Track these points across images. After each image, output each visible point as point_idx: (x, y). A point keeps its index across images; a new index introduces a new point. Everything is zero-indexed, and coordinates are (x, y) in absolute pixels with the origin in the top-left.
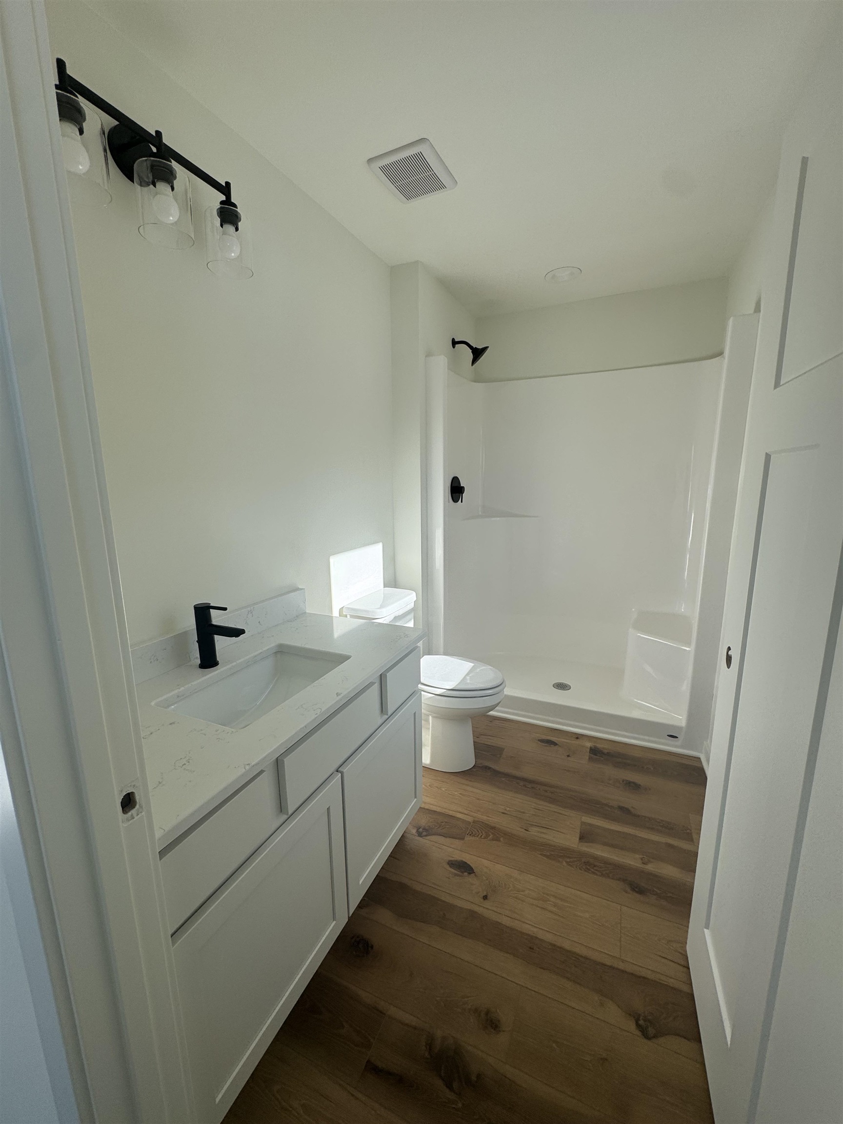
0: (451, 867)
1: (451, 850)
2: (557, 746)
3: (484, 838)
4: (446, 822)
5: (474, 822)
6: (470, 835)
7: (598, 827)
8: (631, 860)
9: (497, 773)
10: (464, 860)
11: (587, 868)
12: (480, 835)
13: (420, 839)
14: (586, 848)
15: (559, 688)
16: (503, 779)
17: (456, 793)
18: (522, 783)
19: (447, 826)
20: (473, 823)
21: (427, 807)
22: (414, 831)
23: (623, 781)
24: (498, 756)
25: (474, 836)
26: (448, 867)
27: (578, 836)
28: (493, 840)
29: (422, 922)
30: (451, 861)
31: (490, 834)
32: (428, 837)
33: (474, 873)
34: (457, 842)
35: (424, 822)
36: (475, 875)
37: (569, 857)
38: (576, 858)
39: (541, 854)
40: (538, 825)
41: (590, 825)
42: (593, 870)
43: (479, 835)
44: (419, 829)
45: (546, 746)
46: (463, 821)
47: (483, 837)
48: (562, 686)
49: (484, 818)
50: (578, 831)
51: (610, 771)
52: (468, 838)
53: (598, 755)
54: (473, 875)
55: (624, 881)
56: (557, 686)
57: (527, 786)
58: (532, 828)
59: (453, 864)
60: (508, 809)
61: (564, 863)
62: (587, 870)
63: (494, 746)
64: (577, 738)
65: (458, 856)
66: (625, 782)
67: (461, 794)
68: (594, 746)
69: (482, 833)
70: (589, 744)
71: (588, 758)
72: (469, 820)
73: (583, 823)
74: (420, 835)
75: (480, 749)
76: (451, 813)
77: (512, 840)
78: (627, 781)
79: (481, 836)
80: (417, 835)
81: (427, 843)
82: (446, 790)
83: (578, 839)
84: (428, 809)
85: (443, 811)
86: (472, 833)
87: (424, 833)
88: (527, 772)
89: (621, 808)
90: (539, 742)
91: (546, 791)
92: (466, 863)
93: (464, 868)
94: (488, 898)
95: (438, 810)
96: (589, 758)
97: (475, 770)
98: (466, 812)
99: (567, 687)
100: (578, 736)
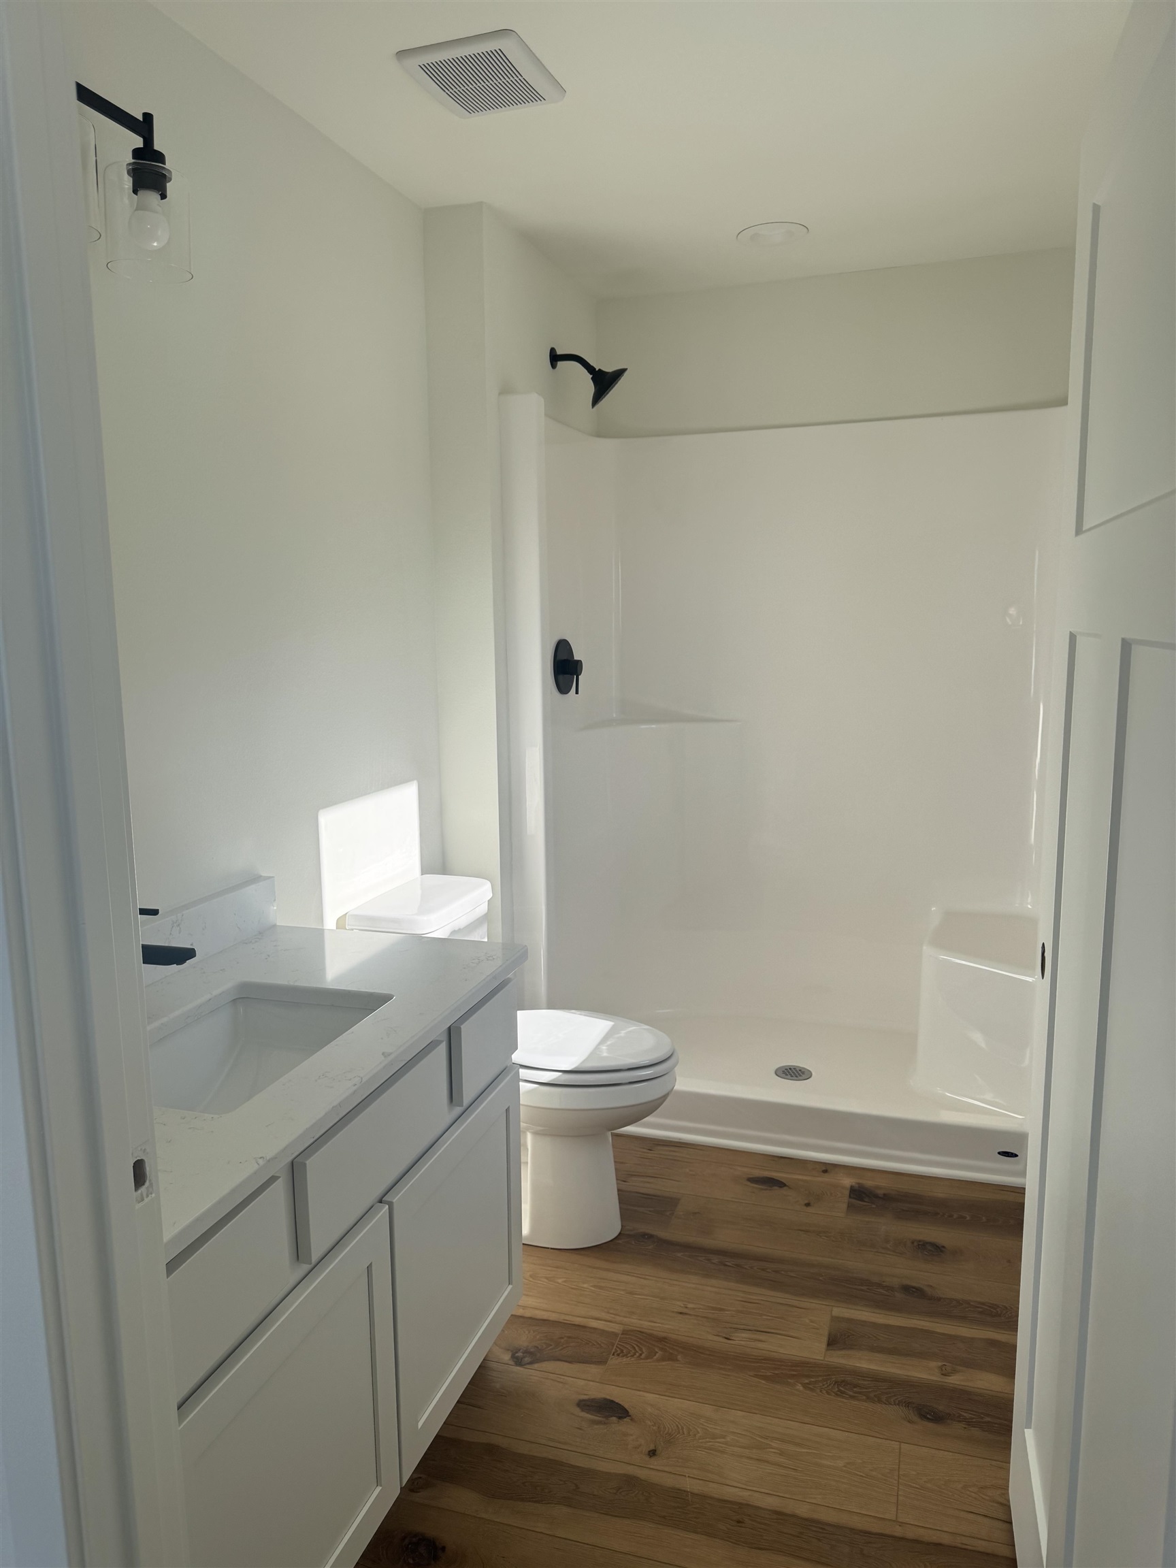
0: (583, 1410)
1: (582, 1383)
2: (785, 1188)
3: (647, 1358)
4: (569, 1337)
5: (625, 1332)
6: (618, 1355)
7: (864, 1323)
8: (924, 1372)
9: (665, 1245)
10: (608, 1397)
11: (840, 1391)
12: (637, 1354)
13: (518, 1368)
14: (839, 1359)
15: (789, 1077)
16: (679, 1255)
17: (585, 1286)
18: (715, 1259)
19: (572, 1344)
20: (622, 1334)
21: (528, 1314)
22: (506, 1357)
23: (913, 1243)
24: (668, 1213)
25: (626, 1356)
26: (577, 1411)
27: (825, 1340)
28: (663, 1359)
29: (536, 1502)
30: (584, 1400)
31: (657, 1350)
32: (536, 1366)
33: (630, 1416)
34: (594, 1370)
35: (524, 1339)
36: (632, 1420)
37: (808, 1376)
38: (821, 1376)
39: (756, 1376)
40: (749, 1328)
41: (849, 1320)
42: (851, 1393)
43: (635, 1354)
44: (517, 1352)
45: (763, 1189)
46: (603, 1332)
47: (643, 1356)
48: (793, 1073)
49: (645, 1325)
50: (826, 1333)
51: (886, 1226)
52: (614, 1361)
53: (866, 1199)
54: (627, 1419)
55: (908, 1404)
56: (784, 1072)
57: (727, 1263)
58: (736, 1334)
59: (587, 1405)
60: (690, 1306)
61: (800, 1387)
62: (841, 1394)
63: (659, 1196)
64: (825, 1171)
65: (598, 1391)
66: (916, 1244)
67: (594, 1286)
68: (859, 1184)
69: (641, 1349)
70: (848, 1182)
71: (845, 1206)
72: (617, 1331)
73: (835, 1319)
74: (518, 1362)
75: (629, 1203)
76: (578, 1321)
77: (699, 1356)
78: (920, 1241)
79: (641, 1355)
80: (512, 1363)
81: (531, 1375)
82: (565, 1282)
83: (824, 1346)
84: (530, 1318)
85: (561, 1318)
86: (622, 1351)
87: (527, 1359)
88: (726, 1238)
89: (907, 1289)
90: (749, 1183)
91: (763, 1270)
92: (612, 1401)
93: (610, 1410)
94: (656, 1453)
95: (553, 1317)
96: (848, 1207)
97: (620, 1242)
98: (608, 1317)
99: (803, 1073)
100: (826, 1168)
